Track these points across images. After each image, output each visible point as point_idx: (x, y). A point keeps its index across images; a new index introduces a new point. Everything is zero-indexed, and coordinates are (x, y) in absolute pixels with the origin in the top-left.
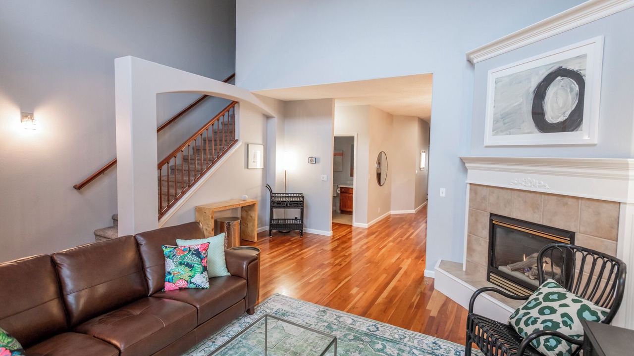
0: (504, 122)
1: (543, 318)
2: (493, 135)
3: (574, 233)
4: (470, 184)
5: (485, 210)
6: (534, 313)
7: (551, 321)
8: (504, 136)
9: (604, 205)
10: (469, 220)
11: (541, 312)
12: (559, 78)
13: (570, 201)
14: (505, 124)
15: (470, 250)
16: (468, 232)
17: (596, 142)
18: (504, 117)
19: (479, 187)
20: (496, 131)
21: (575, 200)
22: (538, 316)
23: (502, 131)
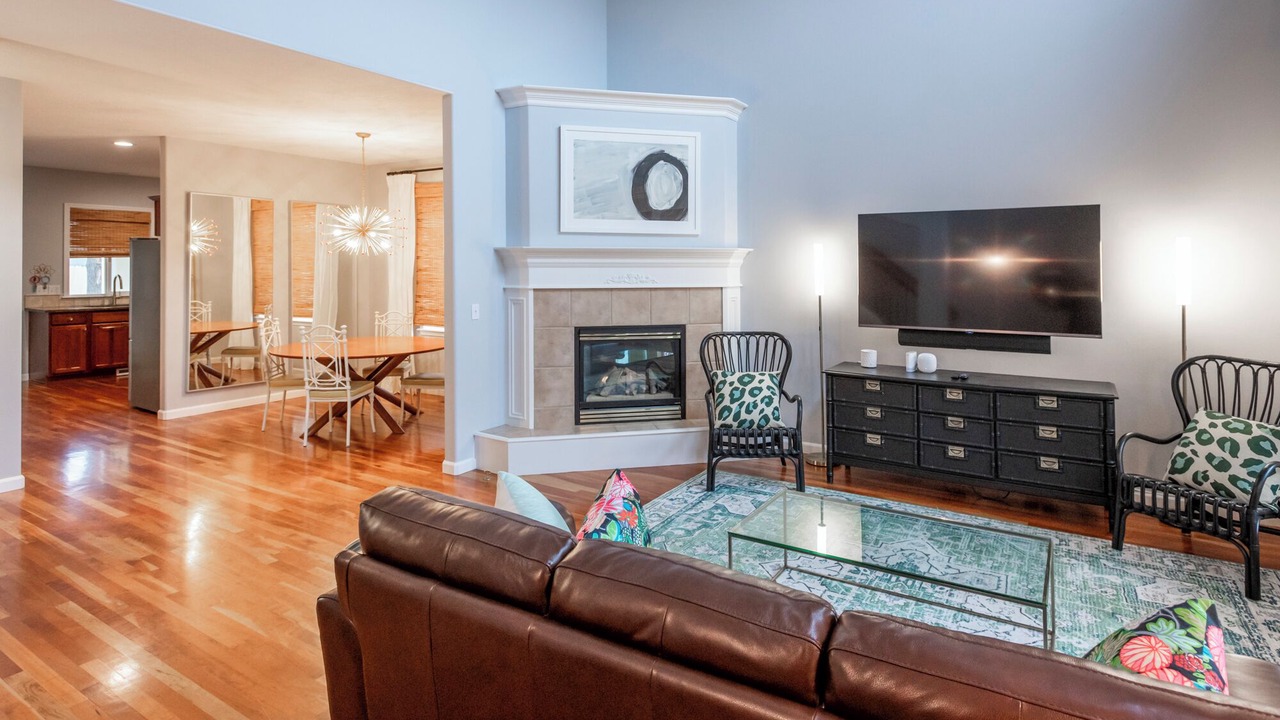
0: (593, 201)
1: (759, 398)
2: (576, 217)
3: (684, 326)
4: (534, 290)
5: (566, 326)
6: (747, 399)
7: (765, 397)
8: (597, 220)
9: (710, 292)
10: (535, 347)
11: (752, 393)
12: (662, 162)
13: (679, 293)
14: (594, 204)
15: (541, 391)
16: (535, 366)
17: (699, 233)
18: (592, 195)
19: (552, 294)
20: (580, 211)
21: (683, 292)
22: (753, 399)
23: (589, 213)
